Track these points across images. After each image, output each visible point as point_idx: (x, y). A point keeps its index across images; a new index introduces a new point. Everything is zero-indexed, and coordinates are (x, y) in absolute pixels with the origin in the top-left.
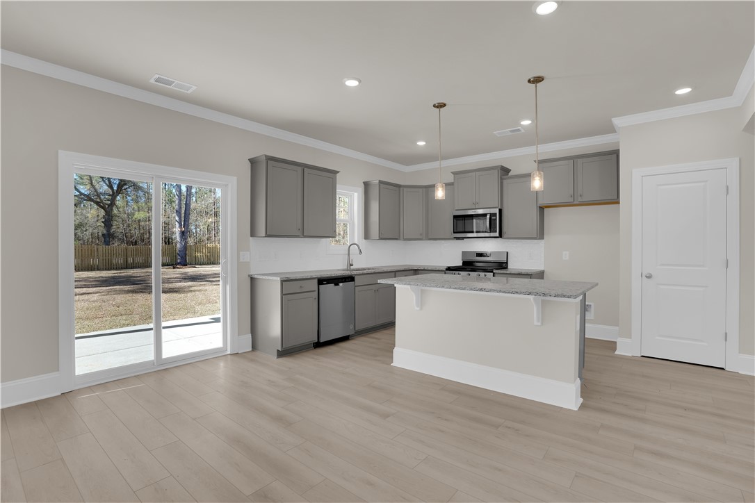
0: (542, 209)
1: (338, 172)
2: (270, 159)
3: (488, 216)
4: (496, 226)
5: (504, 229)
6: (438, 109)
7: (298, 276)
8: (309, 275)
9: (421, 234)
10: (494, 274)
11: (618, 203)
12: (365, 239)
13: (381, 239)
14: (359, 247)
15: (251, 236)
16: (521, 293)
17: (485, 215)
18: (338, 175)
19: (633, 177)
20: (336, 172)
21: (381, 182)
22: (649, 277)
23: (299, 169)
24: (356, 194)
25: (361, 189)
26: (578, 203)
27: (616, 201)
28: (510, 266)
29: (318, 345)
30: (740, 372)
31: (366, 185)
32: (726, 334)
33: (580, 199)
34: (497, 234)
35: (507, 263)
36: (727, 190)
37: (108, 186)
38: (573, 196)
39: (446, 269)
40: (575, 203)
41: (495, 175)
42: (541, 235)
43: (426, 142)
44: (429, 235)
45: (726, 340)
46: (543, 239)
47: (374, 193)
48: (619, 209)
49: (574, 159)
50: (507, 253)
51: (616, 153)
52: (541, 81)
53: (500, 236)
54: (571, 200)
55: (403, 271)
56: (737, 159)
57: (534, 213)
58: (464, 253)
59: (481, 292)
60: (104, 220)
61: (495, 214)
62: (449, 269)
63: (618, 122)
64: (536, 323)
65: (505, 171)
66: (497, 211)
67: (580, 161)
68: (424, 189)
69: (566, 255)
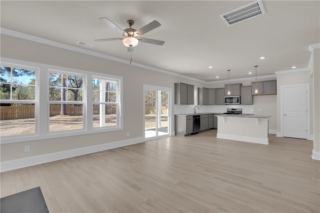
0: (253, 96)
2: (181, 83)
3: (237, 98)
4: (239, 101)
5: (241, 102)
7: (190, 115)
8: (191, 115)
13: (203, 105)
15: (175, 104)
16: (254, 118)
17: (236, 98)
18: (194, 87)
19: (281, 88)
21: (203, 88)
22: (285, 115)
27: (276, 94)
28: (243, 113)
33: (265, 94)
34: (239, 103)
35: (242, 112)
37: (76, 84)
41: (239, 86)
42: (252, 104)
46: (253, 104)
47: (201, 91)
48: (277, 96)
49: (263, 82)
50: (242, 109)
51: (275, 81)
53: (240, 104)
54: (262, 94)
56: (309, 84)
57: (251, 97)
59: (244, 118)
60: (74, 97)
61: (239, 98)
62: (224, 114)
64: (257, 125)
65: (241, 84)
66: (239, 96)
67: (265, 83)
69: (260, 109)
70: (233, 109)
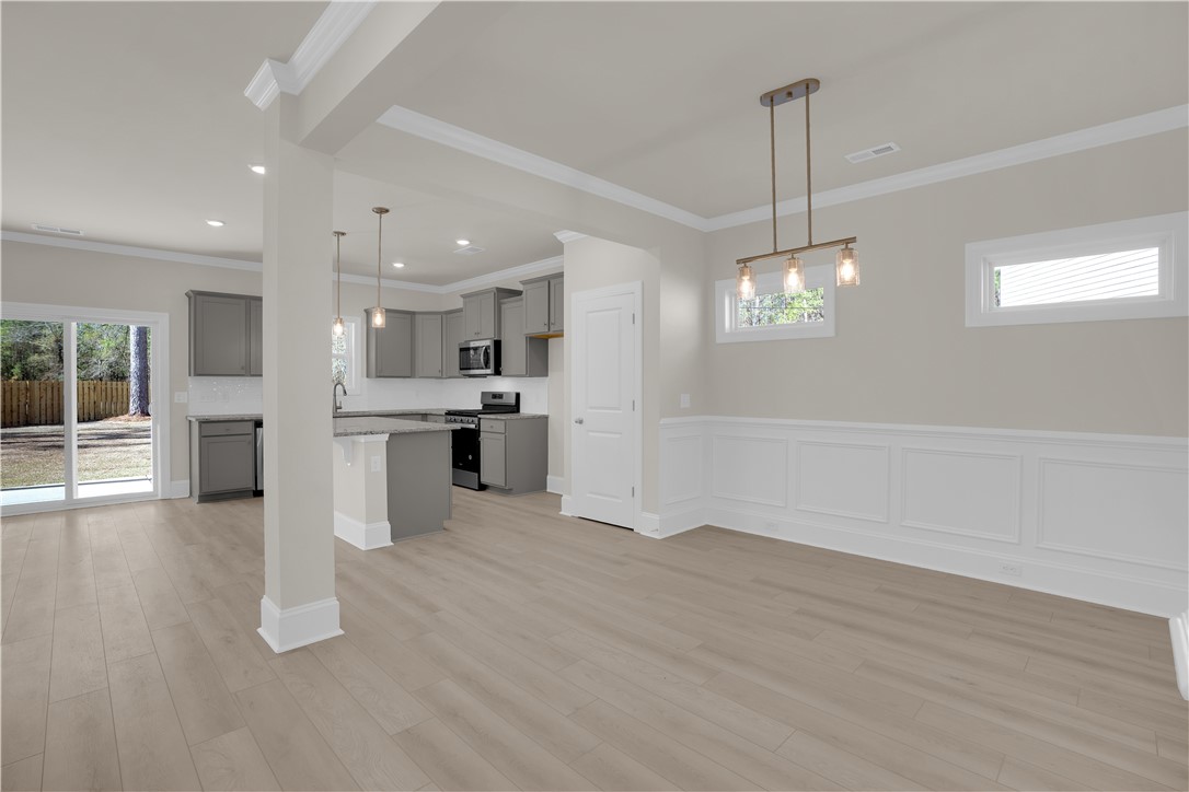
3: (483, 350)
11: (563, 334)
12: (367, 377)
23: (243, 302)
25: (362, 319)
32: (633, 488)
39: (446, 415)
42: (545, 371)
45: (633, 496)
58: (482, 394)
68: (444, 316)
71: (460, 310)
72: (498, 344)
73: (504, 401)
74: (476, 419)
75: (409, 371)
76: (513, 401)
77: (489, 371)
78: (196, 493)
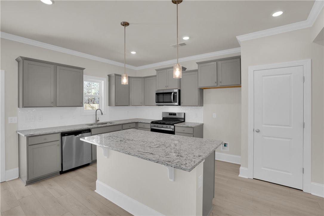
1: (85, 69)
3: (173, 94)
4: (177, 99)
6: (124, 27)
9: (141, 103)
10: (174, 126)
11: (241, 86)
12: (109, 106)
13: (116, 106)
14: (101, 111)
17: (171, 93)
20: (83, 69)
22: (258, 131)
23: (52, 66)
24: (103, 81)
25: (106, 79)
26: (219, 86)
28: (186, 121)
29: (62, 172)
30: (312, 194)
31: (109, 76)
32: (303, 169)
33: (220, 84)
35: (184, 119)
36: (304, 79)
38: (217, 83)
39: (151, 123)
40: (218, 86)
42: (201, 104)
43: (136, 52)
44: (145, 103)
45: (303, 173)
48: (241, 90)
49: (217, 61)
50: (185, 114)
51: (239, 58)
52: (181, 2)
53: (179, 105)
54: (216, 85)
55: (127, 123)
56: (310, 60)
57: (196, 93)
58: (163, 113)
61: (176, 93)
63: (240, 38)
65: (184, 69)
66: (176, 91)
67: (220, 63)
68: (143, 79)
70: (171, 114)
71: (155, 76)
72: (179, 91)
73: (177, 116)
74: (172, 127)
75: (127, 103)
76: (183, 117)
77: (177, 104)
78: (25, 179)
